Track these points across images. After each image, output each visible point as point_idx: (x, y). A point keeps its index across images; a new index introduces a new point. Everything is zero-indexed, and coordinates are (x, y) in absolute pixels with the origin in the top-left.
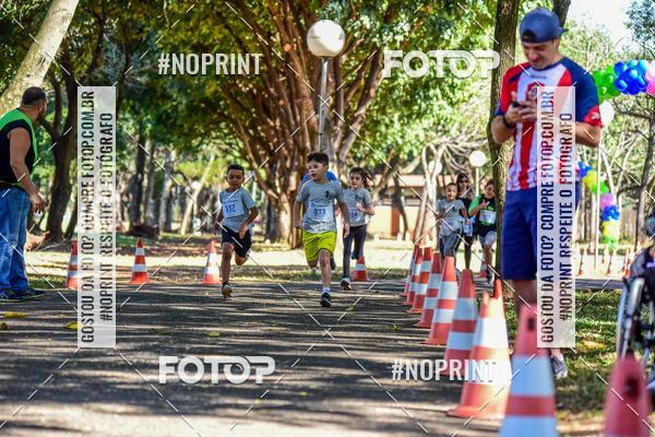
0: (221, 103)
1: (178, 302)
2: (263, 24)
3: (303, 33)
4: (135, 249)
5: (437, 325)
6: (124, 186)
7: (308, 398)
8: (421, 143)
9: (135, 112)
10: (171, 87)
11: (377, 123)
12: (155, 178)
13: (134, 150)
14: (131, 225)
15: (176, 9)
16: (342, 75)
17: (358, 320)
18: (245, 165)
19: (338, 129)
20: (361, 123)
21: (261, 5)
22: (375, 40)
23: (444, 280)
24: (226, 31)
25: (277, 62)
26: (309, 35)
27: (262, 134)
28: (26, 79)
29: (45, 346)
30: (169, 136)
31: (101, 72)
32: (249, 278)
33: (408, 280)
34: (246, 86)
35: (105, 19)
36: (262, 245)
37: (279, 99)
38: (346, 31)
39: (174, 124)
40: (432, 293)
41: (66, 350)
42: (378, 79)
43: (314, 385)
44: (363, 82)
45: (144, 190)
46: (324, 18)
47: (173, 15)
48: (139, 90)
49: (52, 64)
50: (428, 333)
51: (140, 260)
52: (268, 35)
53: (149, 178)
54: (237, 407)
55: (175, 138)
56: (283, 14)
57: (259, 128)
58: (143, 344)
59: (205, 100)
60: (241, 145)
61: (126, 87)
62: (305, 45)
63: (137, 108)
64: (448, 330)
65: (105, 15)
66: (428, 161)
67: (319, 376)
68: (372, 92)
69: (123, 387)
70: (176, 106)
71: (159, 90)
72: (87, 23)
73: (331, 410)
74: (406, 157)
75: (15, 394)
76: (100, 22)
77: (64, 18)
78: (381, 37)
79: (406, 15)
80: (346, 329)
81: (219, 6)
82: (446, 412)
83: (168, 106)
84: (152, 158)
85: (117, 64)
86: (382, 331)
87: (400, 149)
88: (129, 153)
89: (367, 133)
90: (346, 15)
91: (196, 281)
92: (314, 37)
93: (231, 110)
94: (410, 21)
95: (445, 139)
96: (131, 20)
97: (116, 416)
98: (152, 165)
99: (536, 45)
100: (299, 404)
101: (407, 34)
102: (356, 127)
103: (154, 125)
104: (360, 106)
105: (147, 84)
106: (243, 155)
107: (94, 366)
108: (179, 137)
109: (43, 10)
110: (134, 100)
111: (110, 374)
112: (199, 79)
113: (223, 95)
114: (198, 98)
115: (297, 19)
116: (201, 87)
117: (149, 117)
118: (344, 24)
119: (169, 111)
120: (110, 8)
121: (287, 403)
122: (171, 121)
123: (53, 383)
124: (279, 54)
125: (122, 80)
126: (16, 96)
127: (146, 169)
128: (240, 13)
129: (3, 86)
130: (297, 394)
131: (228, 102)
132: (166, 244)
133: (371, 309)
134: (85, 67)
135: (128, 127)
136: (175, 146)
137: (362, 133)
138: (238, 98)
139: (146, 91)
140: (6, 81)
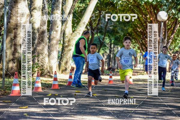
0: (133, 34)
1: (122, 89)
2: (144, 12)
3: (156, 15)
4: (109, 74)
6: (106, 57)
7: (159, 116)
9: (109, 37)
10: (119, 30)
11: (176, 40)
13: (109, 47)
14: (108, 68)
15: (121, 9)
16: (167, 26)
17: (172, 94)
18: (139, 51)
19: (166, 41)
20: (172, 39)
21: (144, 7)
22: (176, 16)
26: (158, 15)
27: (144, 43)
28: (80, 28)
29: (86, 100)
30: (118, 43)
31: (100, 26)
32: (141, 82)
34: (140, 29)
36: (144, 73)
38: (168, 14)
41: (92, 101)
42: (177, 27)
43: (161, 112)
44: (172, 28)
45: (111, 58)
46: (162, 11)
47: (120, 10)
48: (110, 31)
49: (87, 24)
51: (111, 77)
52: (146, 15)
53: (113, 55)
54: (140, 117)
55: (120, 44)
56: (150, 10)
57: (143, 41)
59: (129, 33)
60: (138, 45)
61: (107, 30)
62: (156, 18)
63: (110, 35)
65: (102, 10)
67: (162, 109)
68: (175, 31)
69: (108, 111)
70: (120, 35)
71: (116, 31)
72: (96, 13)
75: (79, 113)
76: (100, 12)
77: (91, 11)
78: (178, 15)
80: (168, 97)
83: (118, 35)
84: (113, 49)
85: (104, 24)
88: (107, 48)
89: (173, 42)
90: (168, 10)
92: (159, 16)
93: (135, 36)
98: (114, 51)
100: (157, 117)
102: (171, 41)
103: (114, 41)
104: (171, 35)
105: (113, 29)
106: (139, 48)
107: (100, 106)
109: (85, 9)
110: (109, 33)
111: (104, 108)
112: (127, 28)
113: (133, 32)
114: (126, 33)
115: (154, 11)
116: (127, 30)
117: (113, 38)
118: (167, 12)
119: (118, 36)
120: (103, 8)
121: (153, 117)
122: (119, 39)
123: (89, 110)
124: (149, 21)
125: (106, 28)
126: (77, 32)
127: (112, 52)
128: (138, 9)
129: (74, 29)
130: (156, 114)
131: (135, 34)
132: (117, 73)
133: (175, 91)
134: (96, 25)
135: (107, 41)
136: (120, 46)
137: (172, 42)
138: (138, 33)
139: (112, 31)
140: (75, 28)
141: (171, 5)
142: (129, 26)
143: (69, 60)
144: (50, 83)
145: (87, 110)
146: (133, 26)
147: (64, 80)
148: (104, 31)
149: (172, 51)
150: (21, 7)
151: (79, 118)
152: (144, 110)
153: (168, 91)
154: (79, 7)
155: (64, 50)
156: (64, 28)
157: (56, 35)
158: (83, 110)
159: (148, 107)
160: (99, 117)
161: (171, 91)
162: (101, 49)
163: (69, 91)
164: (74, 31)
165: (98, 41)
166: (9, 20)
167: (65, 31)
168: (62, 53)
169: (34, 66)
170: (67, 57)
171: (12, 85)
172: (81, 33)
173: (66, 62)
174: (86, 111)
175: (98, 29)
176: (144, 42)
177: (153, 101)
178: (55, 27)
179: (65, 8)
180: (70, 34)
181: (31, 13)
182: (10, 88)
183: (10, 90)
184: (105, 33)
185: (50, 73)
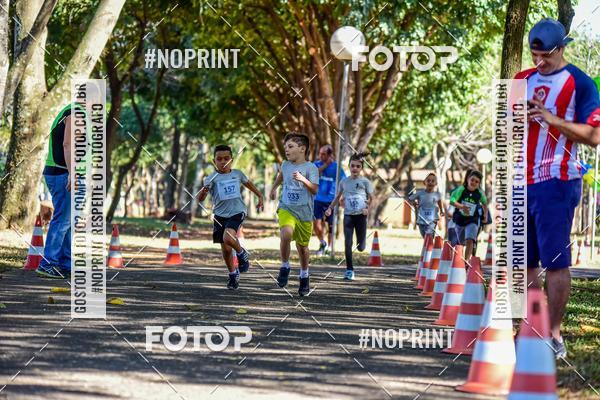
0: (251, 100)
1: (208, 281)
2: (290, 29)
3: (327, 37)
4: (169, 232)
5: (446, 307)
6: (159, 175)
7: (327, 372)
8: (434, 141)
9: (172, 108)
10: (205, 84)
11: (393, 121)
12: (189, 168)
13: (169, 142)
14: (166, 211)
15: (211, 15)
17: (373, 301)
18: (271, 158)
19: (357, 127)
20: (378, 121)
21: (288, 11)
22: (392, 45)
23: (453, 266)
24: (256, 35)
25: (302, 64)
26: (333, 39)
28: (73, 76)
30: (202, 130)
31: (142, 71)
32: (273, 262)
33: (418, 266)
34: (273, 86)
35: (146, 22)
37: (303, 98)
38: (365, 36)
39: (206, 120)
40: (442, 278)
41: (107, 323)
42: (394, 81)
43: (333, 360)
44: (380, 84)
45: (179, 178)
46: (346, 25)
47: (208, 19)
48: (175, 87)
49: (98, 63)
50: (438, 315)
51: (174, 243)
52: (295, 39)
53: (183, 169)
54: (263, 378)
55: (207, 132)
56: (308, 20)
57: (285, 124)
58: (177, 319)
59: (236, 98)
60: (268, 139)
61: (164, 85)
62: (328, 49)
63: (173, 104)
64: (457, 313)
65: (147, 18)
66: (439, 157)
67: (337, 351)
68: (389, 93)
69: (159, 357)
70: (209, 103)
71: (194, 89)
72: (129, 26)
73: (349, 383)
74: (418, 153)
75: (61, 362)
76: (142, 25)
77: (109, 21)
78: (398, 43)
79: (422, 22)
80: (361, 310)
81: (251, 13)
82: (453, 387)
83: (202, 103)
84: (186, 150)
86: (395, 312)
87: (413, 146)
88: (165, 145)
89: (383, 130)
92: (338, 42)
93: (259, 107)
94: (426, 28)
95: (455, 137)
96: (170, 24)
97: (152, 384)
98: (186, 156)
99: (543, 52)
100: (319, 376)
101: (422, 40)
102: (374, 125)
103: (189, 121)
104: (377, 106)
105: (183, 83)
106: (270, 149)
107: (132, 338)
108: (211, 131)
109: (90, 13)
110: (171, 97)
112: (230, 79)
113: (252, 93)
114: (229, 96)
115: (321, 26)
116: (232, 86)
117: (184, 112)
118: (364, 30)
119: (203, 107)
120: (151, 12)
121: (308, 375)
122: (204, 117)
123: (96, 352)
124: (304, 57)
125: (160, 78)
126: (64, 91)
127: (180, 160)
128: (269, 19)
129: (52, 81)
130: (318, 367)
131: (257, 100)
132: (197, 229)
133: (385, 292)
134: (127, 65)
135: (165, 121)
136: (207, 139)
137: (378, 131)
138: (266, 97)
139: (182, 89)
140: (55, 77)
141: (377, 7)
142: (238, 73)
143: (35, 182)
145: (88, 351)
146: (253, 75)
147: (15, 252)
148: (154, 89)
149: (378, 159)
151: (60, 377)
153: (360, 291)
154: (70, 6)
155: (19, 148)
156: (19, 75)
158: (74, 353)
159: (294, 344)
160: (128, 376)
161: (371, 292)
162: (145, 148)
163: (32, 289)
164: (53, 85)
165: (133, 123)
167: (20, 84)
168: (9, 160)
170: (28, 173)
173: (22, 190)
174: (84, 355)
175: (134, 81)
176: (288, 127)
179: (22, 9)
180: (38, 96)
184: (158, 95)
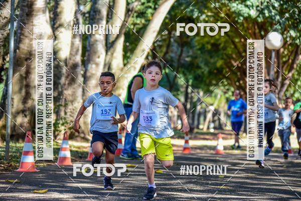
4: (184, 137)
9: (184, 75)
10: (201, 62)
11: (297, 80)
12: (193, 104)
13: (183, 91)
16: (280, 57)
17: (289, 172)
19: (279, 83)
20: (289, 80)
21: (243, 25)
22: (297, 42)
26: (266, 39)
27: (243, 85)
28: (136, 59)
30: (199, 85)
31: (170, 56)
34: (235, 63)
35: (172, 31)
36: (242, 136)
38: (283, 38)
39: (202, 80)
42: (298, 60)
44: (290, 61)
45: (188, 110)
46: (273, 31)
48: (186, 64)
51: (187, 142)
52: (246, 39)
53: (190, 104)
55: (202, 86)
56: (253, 30)
57: (241, 82)
58: (190, 180)
59: (217, 69)
60: (233, 89)
61: (181, 63)
63: (185, 72)
65: (172, 29)
67: (272, 197)
68: (295, 66)
69: (182, 199)
70: (203, 72)
71: (195, 64)
72: (164, 34)
76: (170, 33)
77: (154, 32)
78: (300, 40)
80: (283, 176)
83: (199, 72)
84: (191, 96)
85: (177, 52)
88: (181, 93)
90: (283, 30)
91: (212, 152)
92: (269, 40)
98: (192, 98)
102: (287, 82)
103: (194, 80)
104: (289, 73)
105: (190, 61)
107: (168, 190)
108: (204, 86)
110: (184, 69)
111: (175, 193)
112: (214, 60)
113: (224, 66)
115: (260, 32)
116: (215, 63)
117: (191, 76)
118: (282, 34)
119: (200, 74)
122: (200, 79)
125: (179, 60)
126: (131, 67)
127: (189, 100)
129: (126, 61)
131: (227, 70)
132: (198, 135)
133: (294, 167)
134: (163, 54)
135: (181, 81)
136: (202, 89)
137: (290, 86)
139: (189, 65)
141: (289, 22)
142: (218, 57)
144: (85, 150)
146: (225, 57)
148: (175, 65)
150: (38, 23)
152: (241, 198)
154: (134, 24)
156: (110, 59)
157: (97, 71)
159: (249, 193)
161: (287, 167)
164: (126, 64)
166: (17, 44)
167: (110, 64)
169: (58, 122)
171: (21, 153)
172: (138, 67)
176: (243, 83)
177: (256, 182)
178: (94, 57)
180: (119, 69)
181: (54, 34)
182: (18, 158)
183: (19, 162)
184: (178, 68)
185: (85, 134)
